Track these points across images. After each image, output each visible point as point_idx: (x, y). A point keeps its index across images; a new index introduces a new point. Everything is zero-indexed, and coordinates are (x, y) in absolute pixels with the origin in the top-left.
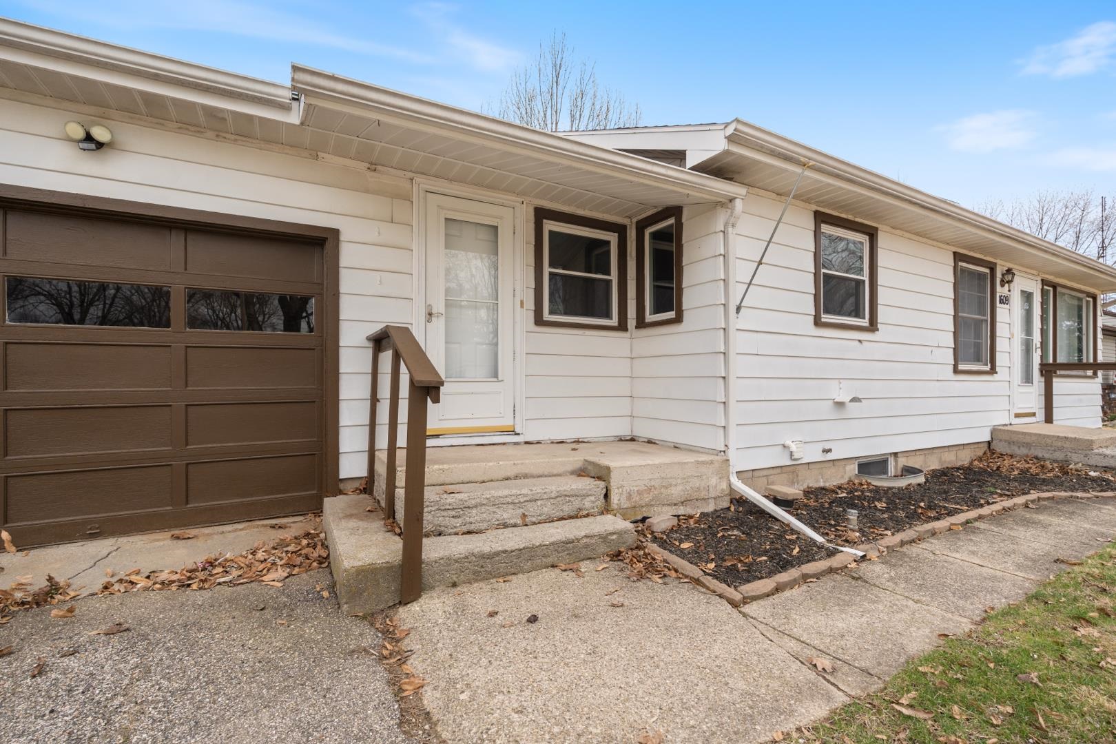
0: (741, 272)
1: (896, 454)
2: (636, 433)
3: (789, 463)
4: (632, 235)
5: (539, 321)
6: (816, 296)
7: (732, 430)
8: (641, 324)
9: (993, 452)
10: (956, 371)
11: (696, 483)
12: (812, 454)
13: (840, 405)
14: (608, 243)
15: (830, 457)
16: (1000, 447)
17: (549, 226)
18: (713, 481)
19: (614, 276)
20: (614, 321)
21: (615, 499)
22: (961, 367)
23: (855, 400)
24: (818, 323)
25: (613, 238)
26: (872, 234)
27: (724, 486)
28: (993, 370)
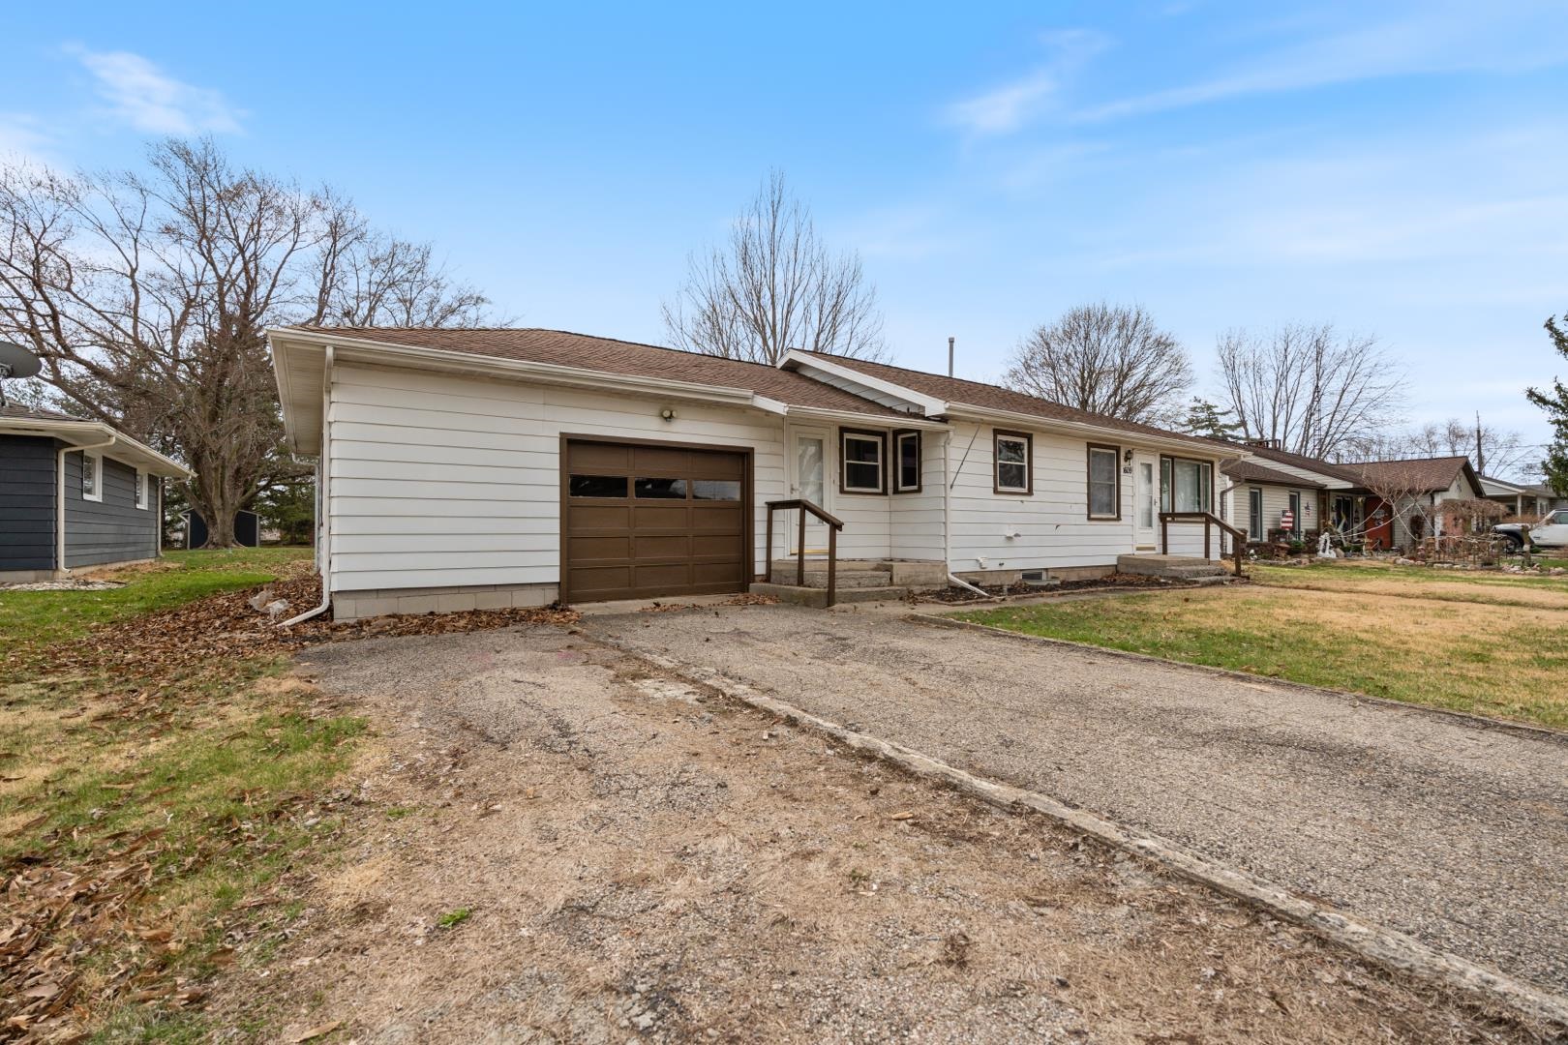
0: (953, 466)
1: (1046, 570)
2: (893, 557)
3: (978, 569)
4: (890, 437)
5: (842, 491)
6: (995, 477)
7: (949, 550)
8: (896, 491)
9: (1117, 572)
10: (1089, 519)
11: (931, 575)
12: (993, 566)
13: (1009, 538)
14: (876, 443)
15: (1003, 568)
16: (1122, 569)
17: (847, 436)
18: (940, 575)
19: (880, 463)
20: (880, 490)
21: (895, 580)
22: (1092, 516)
23: (1017, 535)
24: (996, 492)
25: (879, 440)
26: (1029, 438)
27: (945, 578)
28: (1119, 518)
